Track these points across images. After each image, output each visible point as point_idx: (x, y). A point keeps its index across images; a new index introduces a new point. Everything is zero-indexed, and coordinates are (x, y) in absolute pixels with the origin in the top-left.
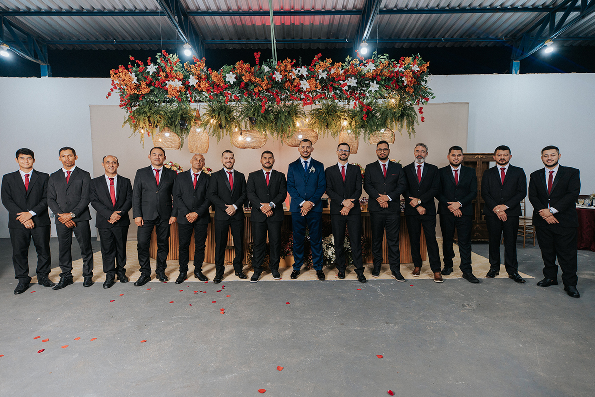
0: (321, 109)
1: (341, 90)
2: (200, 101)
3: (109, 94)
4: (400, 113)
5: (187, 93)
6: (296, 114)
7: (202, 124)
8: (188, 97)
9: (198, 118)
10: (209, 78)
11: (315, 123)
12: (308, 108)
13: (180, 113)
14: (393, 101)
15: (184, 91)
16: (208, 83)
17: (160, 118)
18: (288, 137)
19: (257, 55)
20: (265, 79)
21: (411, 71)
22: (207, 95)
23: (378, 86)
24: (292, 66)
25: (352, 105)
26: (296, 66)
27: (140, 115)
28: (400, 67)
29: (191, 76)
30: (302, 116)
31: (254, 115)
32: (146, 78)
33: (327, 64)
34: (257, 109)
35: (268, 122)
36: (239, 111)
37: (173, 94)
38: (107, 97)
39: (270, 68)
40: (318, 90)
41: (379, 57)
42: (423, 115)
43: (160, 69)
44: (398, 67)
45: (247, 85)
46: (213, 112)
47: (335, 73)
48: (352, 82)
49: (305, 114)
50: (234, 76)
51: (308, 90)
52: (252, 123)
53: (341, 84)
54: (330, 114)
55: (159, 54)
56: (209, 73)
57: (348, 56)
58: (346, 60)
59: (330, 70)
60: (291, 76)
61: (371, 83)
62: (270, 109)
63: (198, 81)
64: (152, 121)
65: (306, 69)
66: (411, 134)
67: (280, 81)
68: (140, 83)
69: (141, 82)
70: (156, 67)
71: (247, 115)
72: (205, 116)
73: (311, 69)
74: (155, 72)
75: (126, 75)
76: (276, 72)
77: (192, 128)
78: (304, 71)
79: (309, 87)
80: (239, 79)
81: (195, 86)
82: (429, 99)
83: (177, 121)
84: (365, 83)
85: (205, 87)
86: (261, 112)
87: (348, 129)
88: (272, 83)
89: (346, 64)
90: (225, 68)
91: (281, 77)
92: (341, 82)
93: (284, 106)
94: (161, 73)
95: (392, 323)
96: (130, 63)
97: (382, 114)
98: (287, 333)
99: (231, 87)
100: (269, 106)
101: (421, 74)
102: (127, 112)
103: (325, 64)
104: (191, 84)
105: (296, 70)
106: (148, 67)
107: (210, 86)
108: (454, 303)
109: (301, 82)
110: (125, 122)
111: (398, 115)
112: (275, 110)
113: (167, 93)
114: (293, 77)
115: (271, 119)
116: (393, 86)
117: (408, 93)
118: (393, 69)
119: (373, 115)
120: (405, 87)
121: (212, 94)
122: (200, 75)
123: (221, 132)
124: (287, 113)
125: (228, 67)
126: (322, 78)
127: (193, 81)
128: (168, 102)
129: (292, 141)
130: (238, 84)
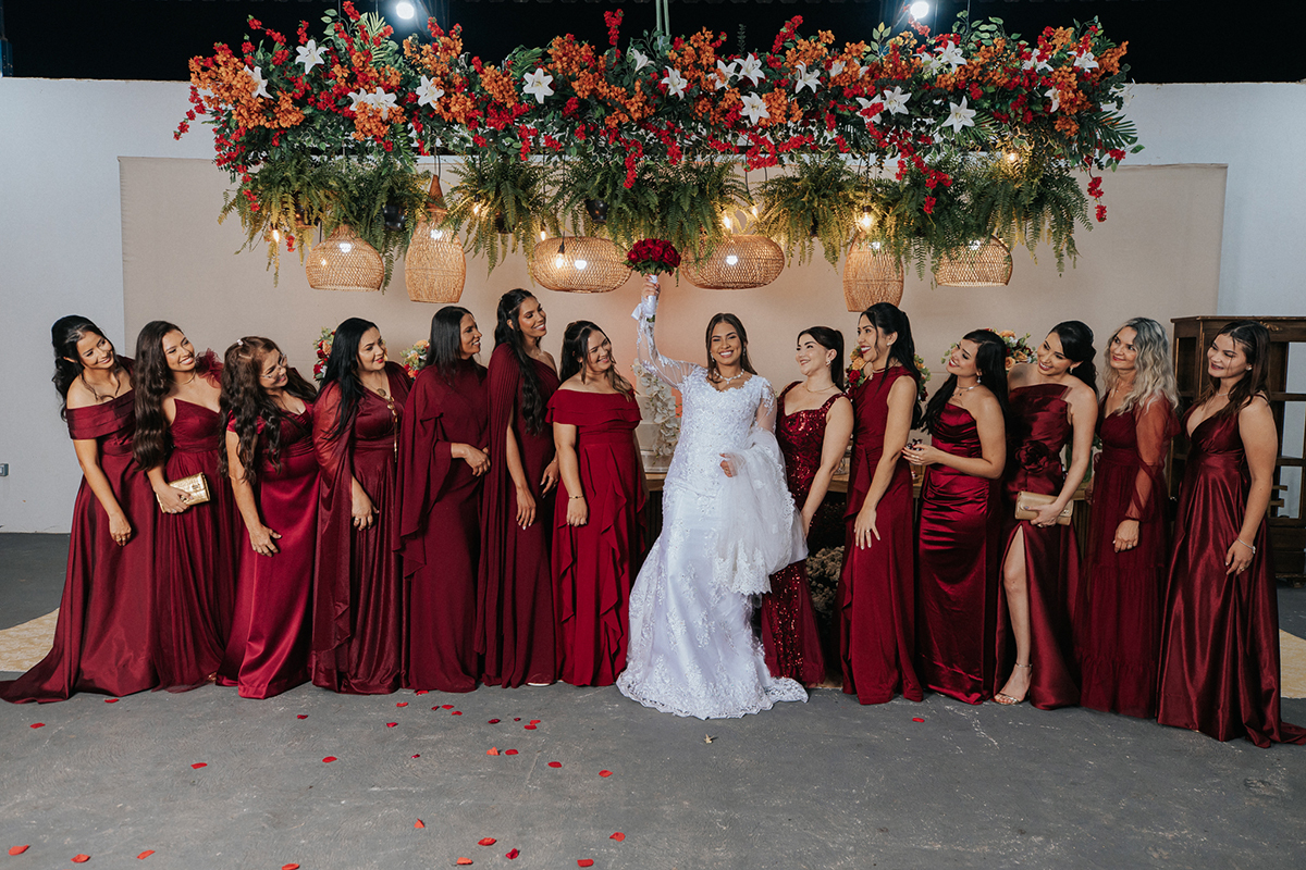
0: (797, 180)
1: (859, 124)
2: (445, 151)
3: (183, 128)
4: (1034, 194)
5: (410, 126)
6: (722, 193)
7: (447, 218)
8: (411, 140)
9: (436, 200)
10: (475, 84)
11: (777, 219)
12: (757, 177)
13: (386, 184)
14: (1012, 157)
15: (399, 120)
16: (472, 98)
17: (327, 197)
18: (697, 260)
19: (614, 20)
20: (637, 89)
21: (1076, 70)
22: (465, 133)
23: (973, 113)
24: (718, 53)
25: (890, 169)
26: (727, 52)
27: (270, 189)
28: (1040, 59)
29: (424, 78)
30: (738, 199)
31: (602, 194)
32: (291, 82)
33: (819, 46)
34: (611, 177)
35: (640, 214)
36: (557, 182)
37: (370, 131)
38: (177, 137)
39: (651, 57)
40: (790, 124)
41: (977, 29)
42: (1103, 201)
43: (333, 55)
44: (1034, 59)
45: (584, 106)
46: (479, 184)
47: (844, 73)
48: (896, 102)
49: (748, 192)
50: (550, 79)
51: (763, 122)
52: (594, 217)
53: (860, 107)
54: (824, 196)
55: (332, 12)
56: (472, 68)
57: (882, 26)
58: (876, 35)
59: (829, 66)
60: (713, 82)
61: (953, 106)
62: (647, 177)
63: (442, 92)
64: (304, 205)
65: (759, 62)
66: (1066, 257)
67: (681, 95)
68: (278, 98)
69: (279, 93)
70: (323, 49)
71: (580, 193)
72: (457, 195)
73: (773, 61)
74: (318, 65)
75: (236, 71)
76: (670, 69)
77: (419, 230)
78: (752, 68)
79: (766, 115)
80: (561, 87)
81: (434, 106)
82: (1123, 153)
83: (378, 207)
84: (931, 105)
85: (464, 110)
86: (623, 185)
87: (874, 239)
88: (657, 101)
89: (875, 46)
90: (520, 55)
91: (684, 83)
92: (862, 101)
93: (688, 168)
94: (336, 69)
95: (1038, 835)
96: (247, 37)
97: (978, 197)
98: (720, 852)
99: (538, 110)
100: (647, 169)
101: (1102, 77)
102: (233, 180)
103: (815, 49)
104: (421, 102)
105: (727, 65)
106: (299, 49)
107: (478, 108)
108: (1217, 775)
109: (745, 99)
110: (227, 209)
111: (1028, 201)
112: (662, 180)
113: (351, 126)
114: (719, 85)
115: (652, 206)
116: (1017, 114)
117: (1059, 136)
118: (1017, 64)
119: (951, 198)
120: (1053, 117)
121: (480, 130)
122: (447, 74)
123: (499, 242)
124: (696, 189)
125: (528, 54)
126: (807, 88)
127: (428, 93)
128: (353, 152)
129: (709, 272)
130: (556, 102)
